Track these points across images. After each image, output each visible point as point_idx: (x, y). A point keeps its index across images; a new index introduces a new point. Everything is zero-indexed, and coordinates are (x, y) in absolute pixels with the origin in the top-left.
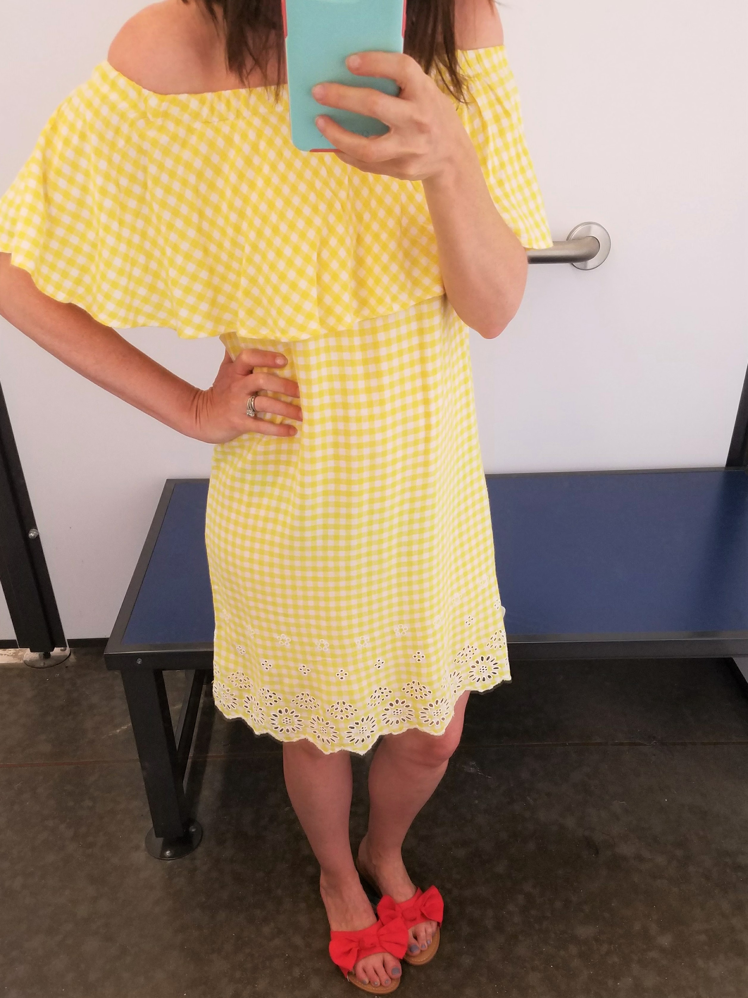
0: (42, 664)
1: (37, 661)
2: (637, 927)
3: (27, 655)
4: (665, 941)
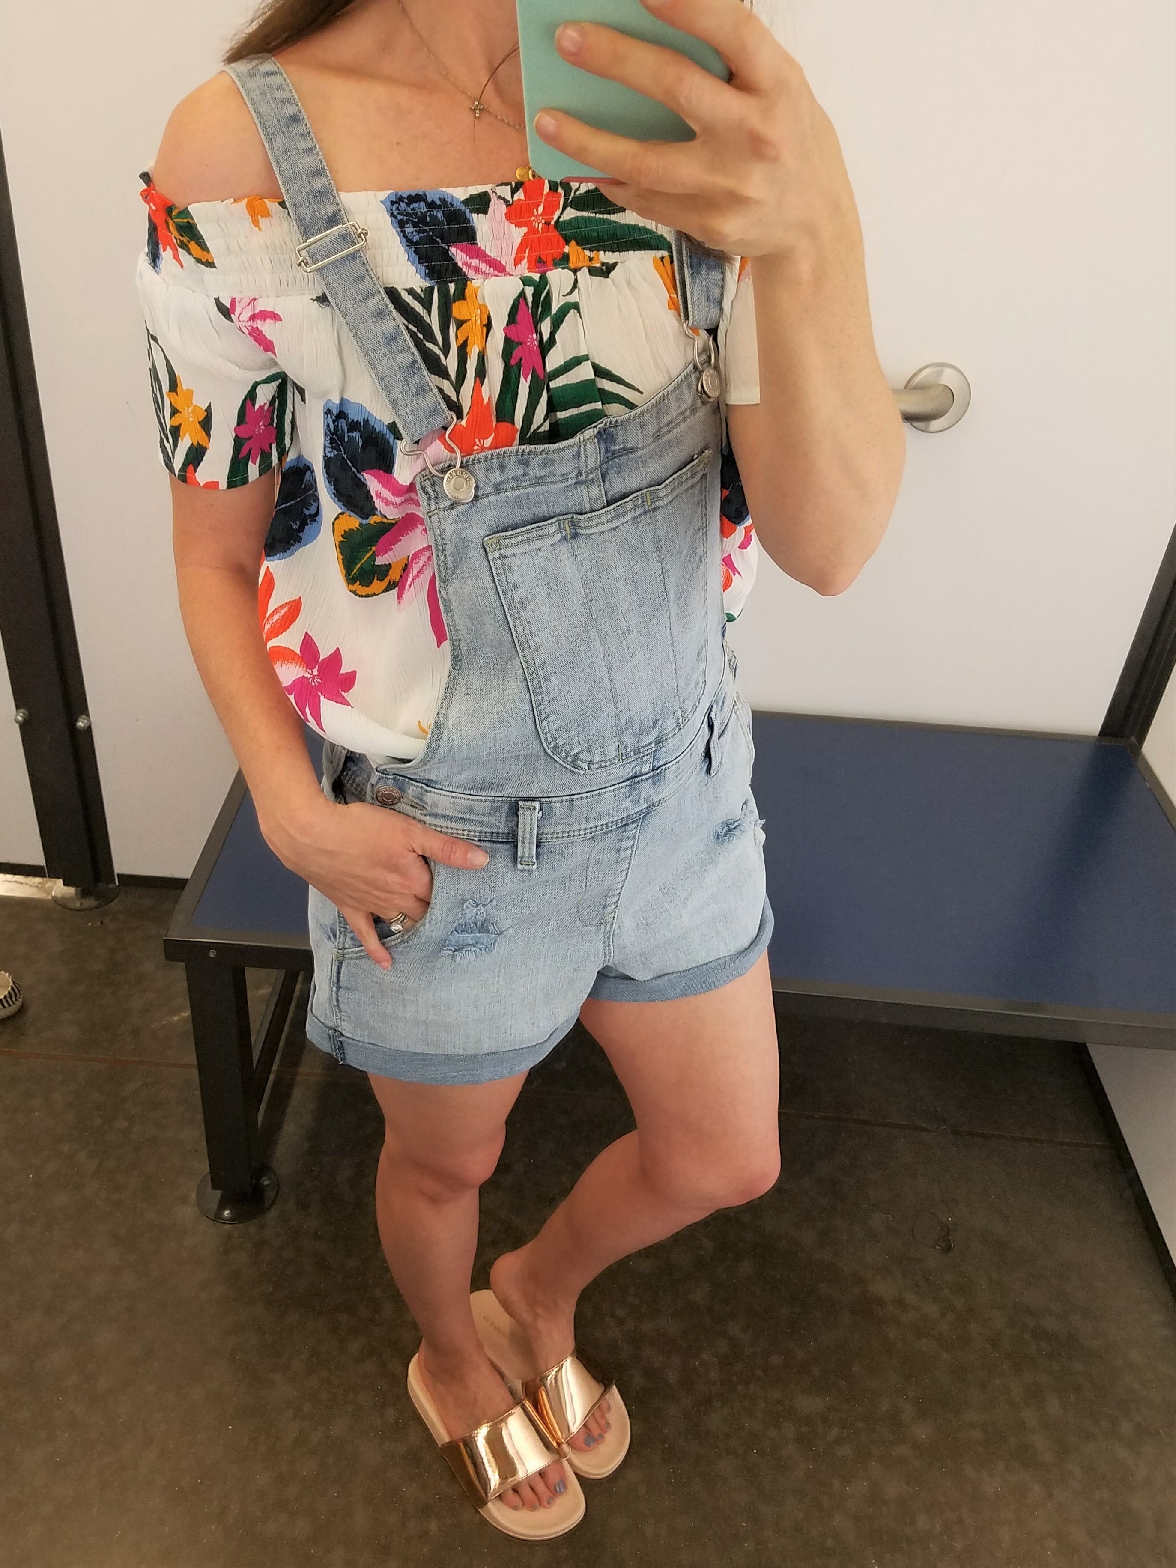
0: (78, 905)
1: (71, 899)
2: (885, 1407)
3: (58, 888)
4: (922, 1432)
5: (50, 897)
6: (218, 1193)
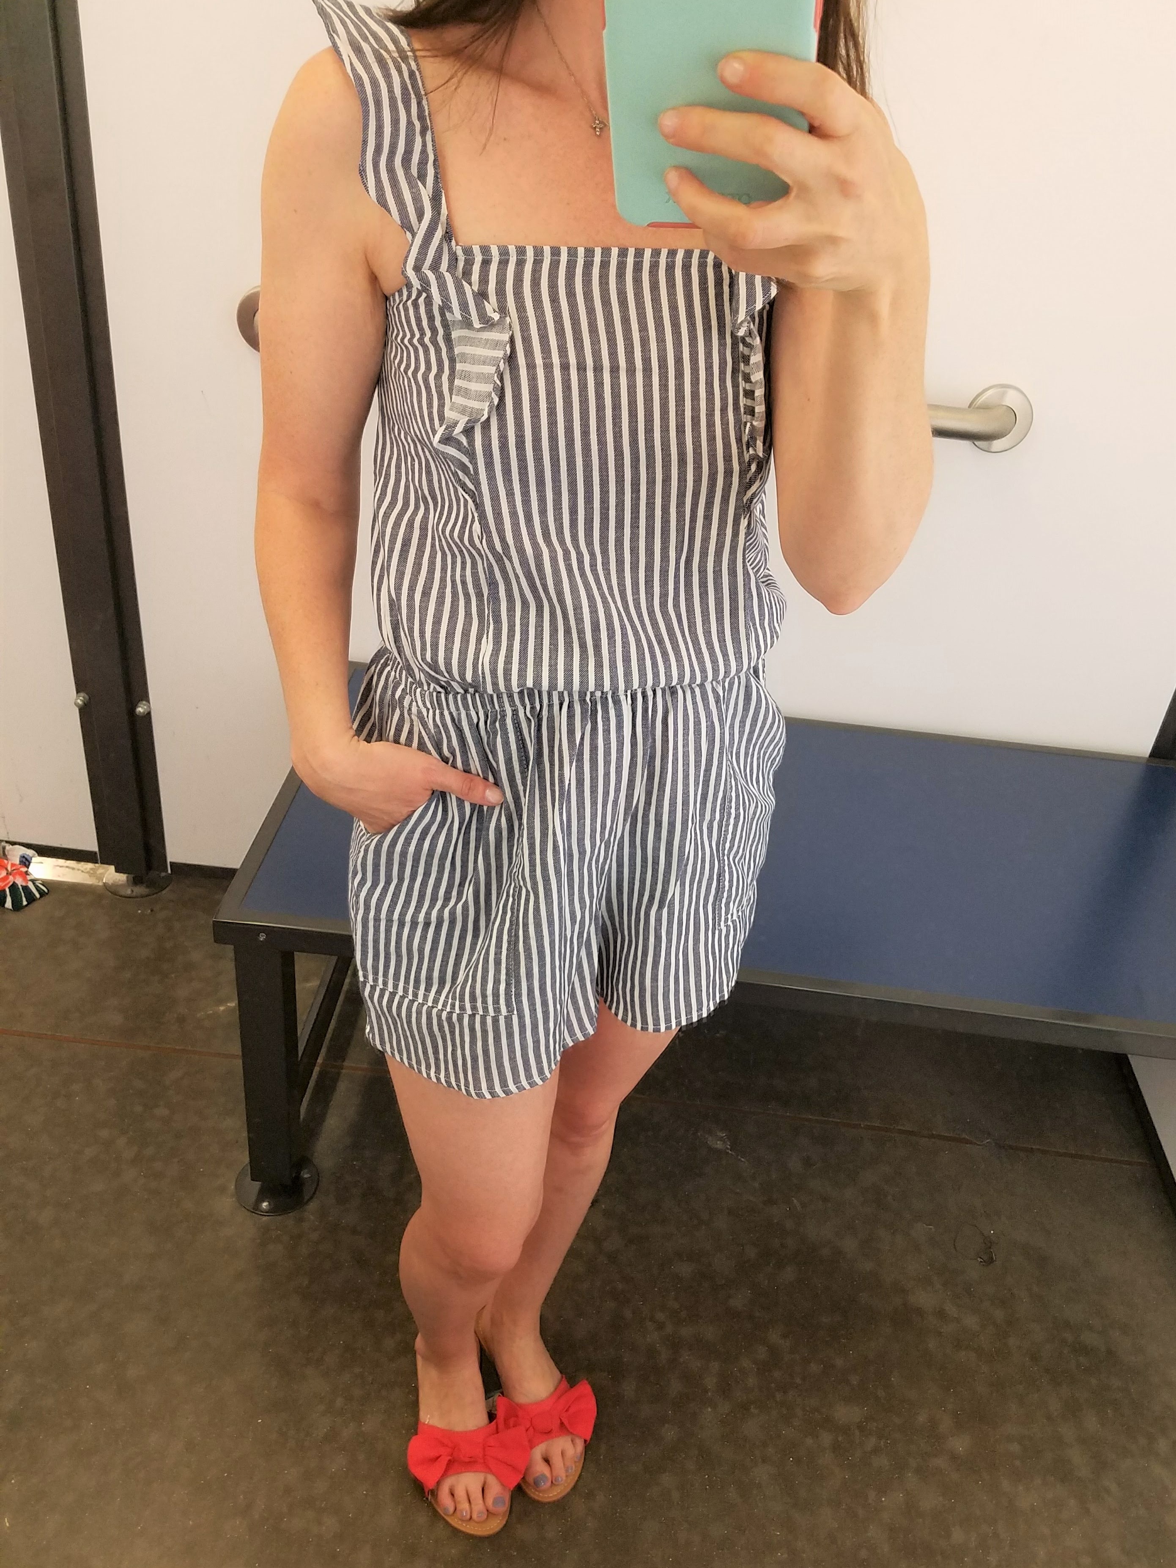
0: (129, 892)
1: (122, 885)
3: (110, 875)
4: (960, 1444)
5: (101, 884)
6: (257, 1185)
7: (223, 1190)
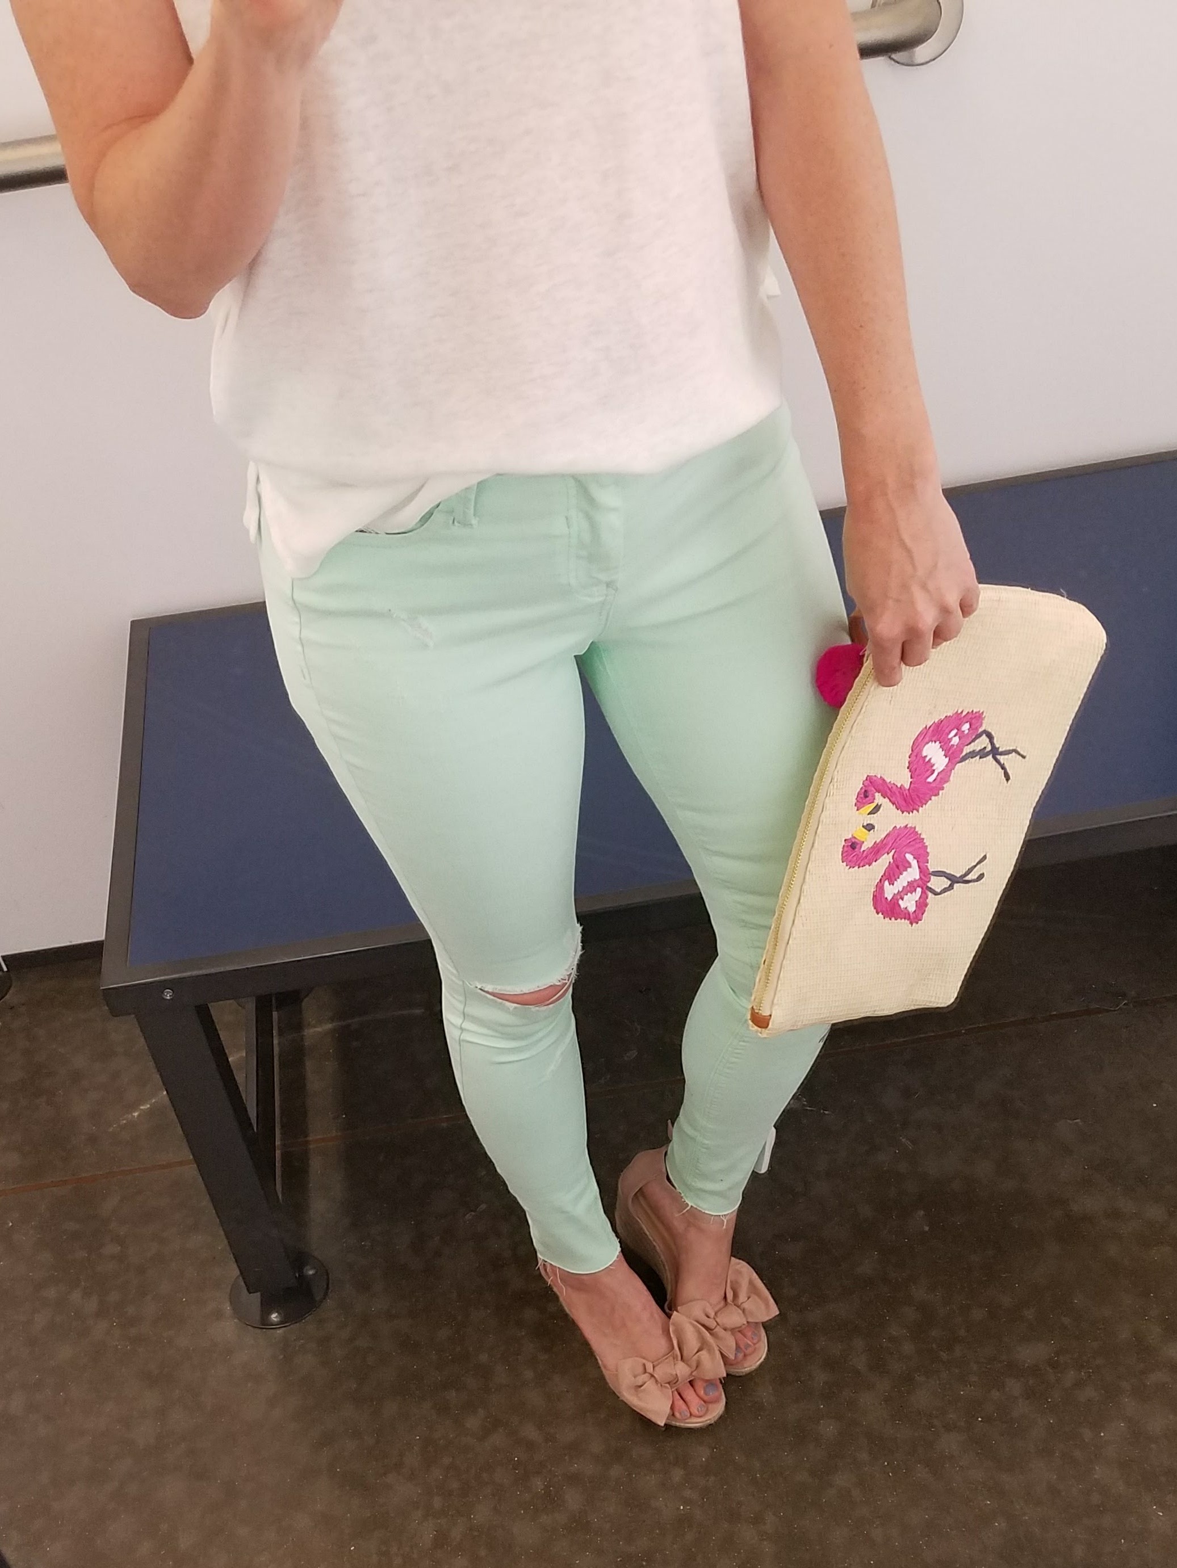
6: (256, 1297)
7: (218, 1315)
